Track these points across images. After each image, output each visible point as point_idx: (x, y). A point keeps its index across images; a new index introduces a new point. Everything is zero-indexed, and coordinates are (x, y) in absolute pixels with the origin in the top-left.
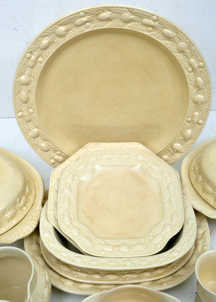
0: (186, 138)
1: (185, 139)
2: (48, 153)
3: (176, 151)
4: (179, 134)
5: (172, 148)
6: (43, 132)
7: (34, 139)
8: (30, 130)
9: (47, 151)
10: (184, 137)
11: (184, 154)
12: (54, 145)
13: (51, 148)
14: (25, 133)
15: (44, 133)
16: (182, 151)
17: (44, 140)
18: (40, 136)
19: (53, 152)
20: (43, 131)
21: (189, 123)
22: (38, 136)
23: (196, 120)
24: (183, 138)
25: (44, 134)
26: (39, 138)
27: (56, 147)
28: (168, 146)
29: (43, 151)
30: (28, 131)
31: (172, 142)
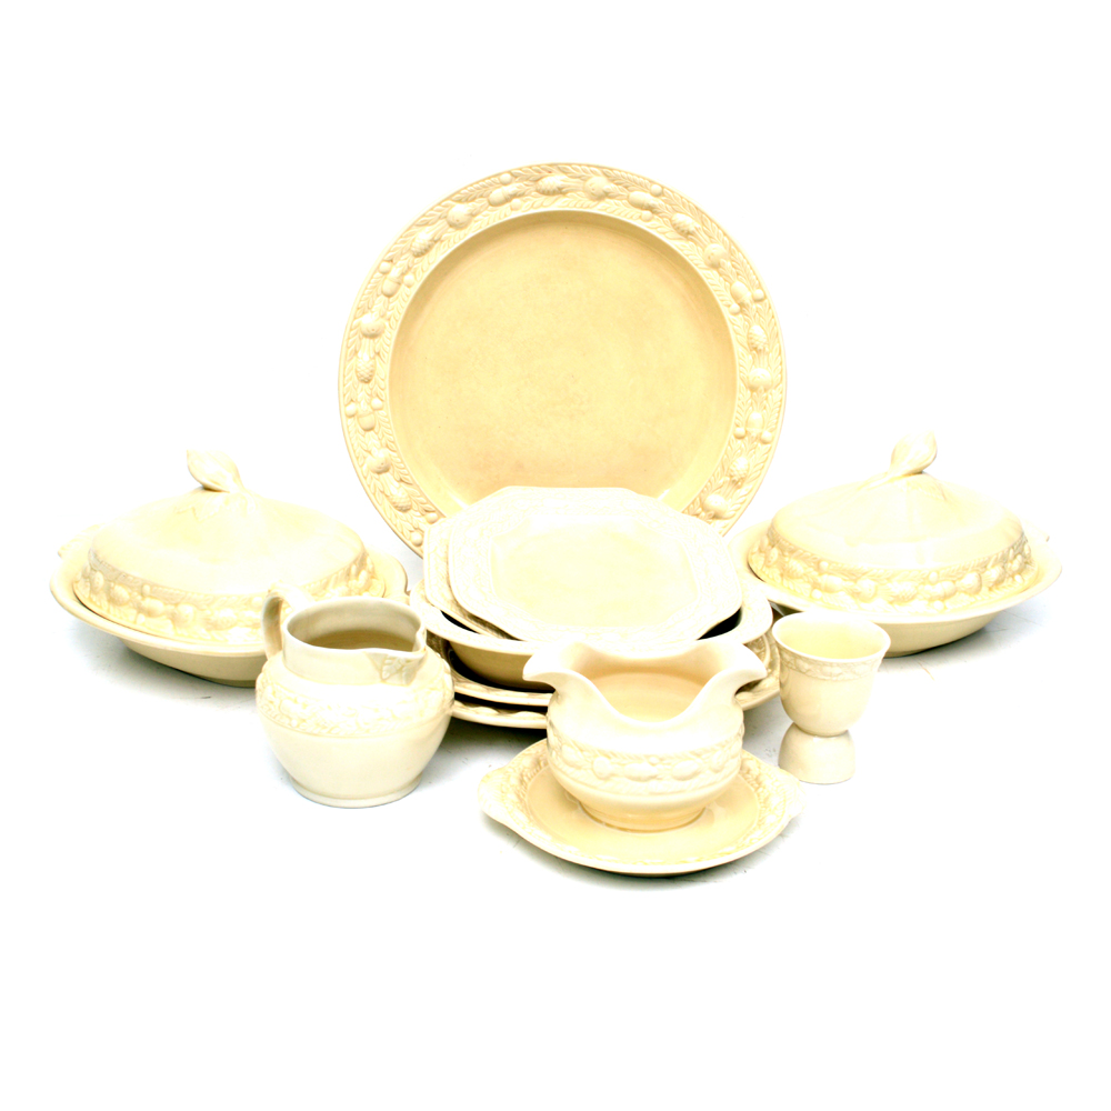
0: (736, 478)
1: (734, 481)
2: (407, 515)
3: (713, 513)
4: (719, 469)
5: (705, 509)
6: (399, 460)
7: (376, 476)
8: (370, 452)
9: (405, 510)
10: (731, 476)
11: (733, 520)
12: (423, 494)
13: (414, 504)
14: (357, 458)
15: (402, 462)
16: (727, 515)
17: (401, 480)
18: (391, 471)
19: (418, 514)
20: (399, 456)
21: (739, 441)
22: (386, 470)
23: (754, 432)
24: (728, 479)
25: (402, 466)
26: (387, 474)
27: (428, 502)
28: (693, 503)
29: (396, 507)
30: (366, 454)
31: (702, 491)
